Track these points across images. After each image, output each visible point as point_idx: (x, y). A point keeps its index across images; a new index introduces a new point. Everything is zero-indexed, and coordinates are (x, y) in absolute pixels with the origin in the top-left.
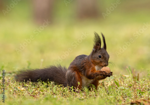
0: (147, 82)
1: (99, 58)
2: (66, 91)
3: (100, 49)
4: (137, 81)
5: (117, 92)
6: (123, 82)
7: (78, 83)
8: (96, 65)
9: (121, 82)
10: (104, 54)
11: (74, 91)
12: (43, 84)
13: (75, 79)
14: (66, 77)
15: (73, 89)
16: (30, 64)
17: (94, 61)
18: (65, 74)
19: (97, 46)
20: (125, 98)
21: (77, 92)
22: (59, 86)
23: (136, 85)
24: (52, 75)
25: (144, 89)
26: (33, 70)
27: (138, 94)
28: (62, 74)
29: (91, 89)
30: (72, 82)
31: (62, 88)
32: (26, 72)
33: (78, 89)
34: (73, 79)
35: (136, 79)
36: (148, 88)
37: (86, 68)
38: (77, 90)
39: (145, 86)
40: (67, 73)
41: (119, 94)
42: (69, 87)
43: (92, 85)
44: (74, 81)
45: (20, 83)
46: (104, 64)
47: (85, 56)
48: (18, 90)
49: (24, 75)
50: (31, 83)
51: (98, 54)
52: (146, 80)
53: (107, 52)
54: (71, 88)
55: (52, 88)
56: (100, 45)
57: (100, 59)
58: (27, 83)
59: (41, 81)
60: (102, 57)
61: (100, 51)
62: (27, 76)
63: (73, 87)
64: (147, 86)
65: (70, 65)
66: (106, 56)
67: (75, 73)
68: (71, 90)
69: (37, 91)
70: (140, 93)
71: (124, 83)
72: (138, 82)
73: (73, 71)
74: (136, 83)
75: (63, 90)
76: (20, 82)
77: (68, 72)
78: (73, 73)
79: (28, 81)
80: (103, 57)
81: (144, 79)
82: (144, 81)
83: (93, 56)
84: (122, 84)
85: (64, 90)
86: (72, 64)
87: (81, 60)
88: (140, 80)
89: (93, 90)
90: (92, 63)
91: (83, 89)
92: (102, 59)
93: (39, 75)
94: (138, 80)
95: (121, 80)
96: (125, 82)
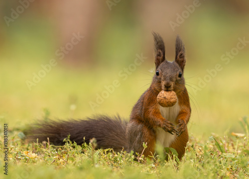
2: (120, 159)
5: (220, 163)
6: (233, 145)
7: (144, 144)
9: (228, 146)
11: (135, 160)
12: (74, 147)
15: (133, 157)
20: (235, 175)
21: (141, 162)
22: (107, 150)
29: (170, 157)
31: (111, 155)
33: (143, 156)
34: (138, 137)
38: (140, 159)
40: (127, 128)
41: (224, 167)
42: (125, 152)
43: (172, 149)
44: (139, 142)
45: (29, 147)
48: (24, 158)
50: (50, 146)
54: (129, 154)
55: (93, 154)
58: (42, 146)
59: (71, 142)
63: (132, 152)
68: (129, 158)
69: (61, 160)
71: (234, 149)
75: (113, 159)
77: (130, 125)
79: (45, 142)
84: (231, 149)
85: (116, 158)
89: (172, 159)
91: (153, 157)
95: (229, 143)
96: (236, 147)
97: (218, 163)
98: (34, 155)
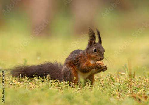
0: (143, 80)
1: (94, 52)
2: (62, 85)
3: (95, 43)
4: (132, 79)
5: (113, 87)
6: (119, 79)
7: (74, 78)
8: (92, 59)
9: (117, 79)
10: (100, 48)
11: (70, 85)
12: (39, 79)
13: (71, 74)
14: (62, 73)
15: (69, 84)
16: (26, 61)
17: (89, 56)
18: (61, 70)
19: (92, 41)
20: (120, 94)
21: (72, 87)
22: (55, 80)
23: (132, 82)
24: (48, 72)
25: (140, 86)
26: (29, 66)
27: (134, 90)
28: (58, 70)
29: (87, 84)
30: (68, 78)
31: (57, 83)
32: (22, 68)
33: (74, 83)
34: (69, 74)
35: (132, 77)
36: (144, 85)
37: (80, 63)
38: (72, 85)
39: (141, 83)
40: (63, 69)
41: (114, 90)
42: (64, 82)
43: (88, 80)
44: (70, 77)
45: (16, 79)
46: (100, 58)
47: (80, 50)
48: (13, 84)
49: (20, 70)
50: (26, 78)
51: (93, 48)
52: (142, 78)
53: (102, 46)
54: (67, 83)
55: (48, 83)
56: (94, 39)
57: (96, 52)
58: (23, 78)
59: (37, 76)
60: (97, 51)
61: (95, 45)
62: (23, 72)
63: (68, 81)
64: (143, 83)
65: (66, 61)
66: (101, 50)
67: (71, 69)
68: (67, 85)
69: (32, 85)
70: (135, 90)
71: (120, 80)
72: (134, 80)
73: (69, 67)
74: (132, 80)
75: (58, 85)
76: (16, 77)
77: (64, 67)
78: (69, 69)
79: (24, 76)
80: (99, 51)
81: (140, 77)
82: (140, 79)
83: (89, 51)
84: (118, 81)
85: (60, 85)
86: (67, 59)
87: (76, 54)
88: (136, 77)
89: (89, 85)
90: (88, 57)
91: (79, 84)
92: (97, 52)
93: (35, 71)
94: (134, 77)
95: (117, 77)
96: (121, 79)
97: (111, 88)
98: (19, 82)
